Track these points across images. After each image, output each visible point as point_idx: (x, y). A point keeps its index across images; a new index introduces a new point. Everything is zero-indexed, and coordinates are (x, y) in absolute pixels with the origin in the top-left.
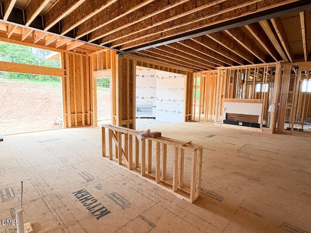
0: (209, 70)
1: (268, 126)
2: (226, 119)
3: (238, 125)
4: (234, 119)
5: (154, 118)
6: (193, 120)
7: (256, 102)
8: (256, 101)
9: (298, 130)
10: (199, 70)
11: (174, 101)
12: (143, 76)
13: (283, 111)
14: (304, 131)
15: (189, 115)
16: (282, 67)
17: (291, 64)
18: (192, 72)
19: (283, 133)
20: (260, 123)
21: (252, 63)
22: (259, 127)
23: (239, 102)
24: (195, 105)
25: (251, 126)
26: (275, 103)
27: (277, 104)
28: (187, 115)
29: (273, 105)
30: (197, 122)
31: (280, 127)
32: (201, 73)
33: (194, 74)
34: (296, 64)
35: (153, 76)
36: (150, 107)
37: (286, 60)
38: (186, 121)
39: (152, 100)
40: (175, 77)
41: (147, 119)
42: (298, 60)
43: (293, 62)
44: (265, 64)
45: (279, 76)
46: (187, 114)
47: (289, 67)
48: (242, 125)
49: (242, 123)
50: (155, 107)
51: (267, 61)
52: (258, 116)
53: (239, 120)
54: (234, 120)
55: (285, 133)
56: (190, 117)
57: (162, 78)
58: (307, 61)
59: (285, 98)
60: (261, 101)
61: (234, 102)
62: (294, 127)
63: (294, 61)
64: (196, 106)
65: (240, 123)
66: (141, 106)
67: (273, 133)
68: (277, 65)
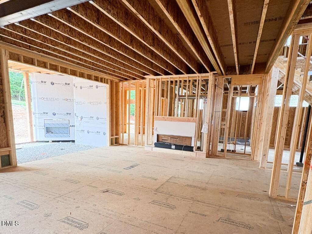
0: (138, 80)
1: (202, 149)
2: (157, 142)
3: (171, 148)
4: (166, 141)
5: (73, 141)
6: (121, 143)
7: (189, 121)
8: (188, 119)
9: (231, 151)
10: (126, 80)
11: (98, 119)
12: (53, 84)
13: (216, 131)
14: (236, 152)
15: (115, 137)
16: (216, 80)
17: (224, 77)
18: (117, 81)
19: (217, 156)
20: (193, 146)
21: (184, 73)
22: (193, 151)
23: (171, 121)
24: (129, 124)
25: (183, 150)
26: (208, 122)
27: (210, 123)
28: (112, 137)
29: (206, 125)
30: (127, 145)
31: (213, 150)
32: (129, 83)
33: (121, 83)
34: (229, 77)
35: (68, 84)
36: (66, 126)
37: (218, 71)
38: (112, 144)
39: (68, 117)
40: (97, 87)
41: (63, 143)
42: (230, 73)
43: (226, 75)
44: (197, 75)
45: (212, 90)
46: (112, 135)
47: (222, 81)
48: (174, 148)
49: (174, 146)
50: (73, 126)
51: (200, 72)
52: (191, 138)
53: (172, 142)
54: (166, 143)
55: (219, 156)
56: (117, 139)
57: (81, 88)
58: (239, 74)
59: (218, 116)
60: (194, 119)
61: (165, 120)
62: (227, 148)
63: (227, 73)
64: (131, 126)
65: (172, 146)
66: (53, 126)
67: (207, 157)
68: (210, 76)
